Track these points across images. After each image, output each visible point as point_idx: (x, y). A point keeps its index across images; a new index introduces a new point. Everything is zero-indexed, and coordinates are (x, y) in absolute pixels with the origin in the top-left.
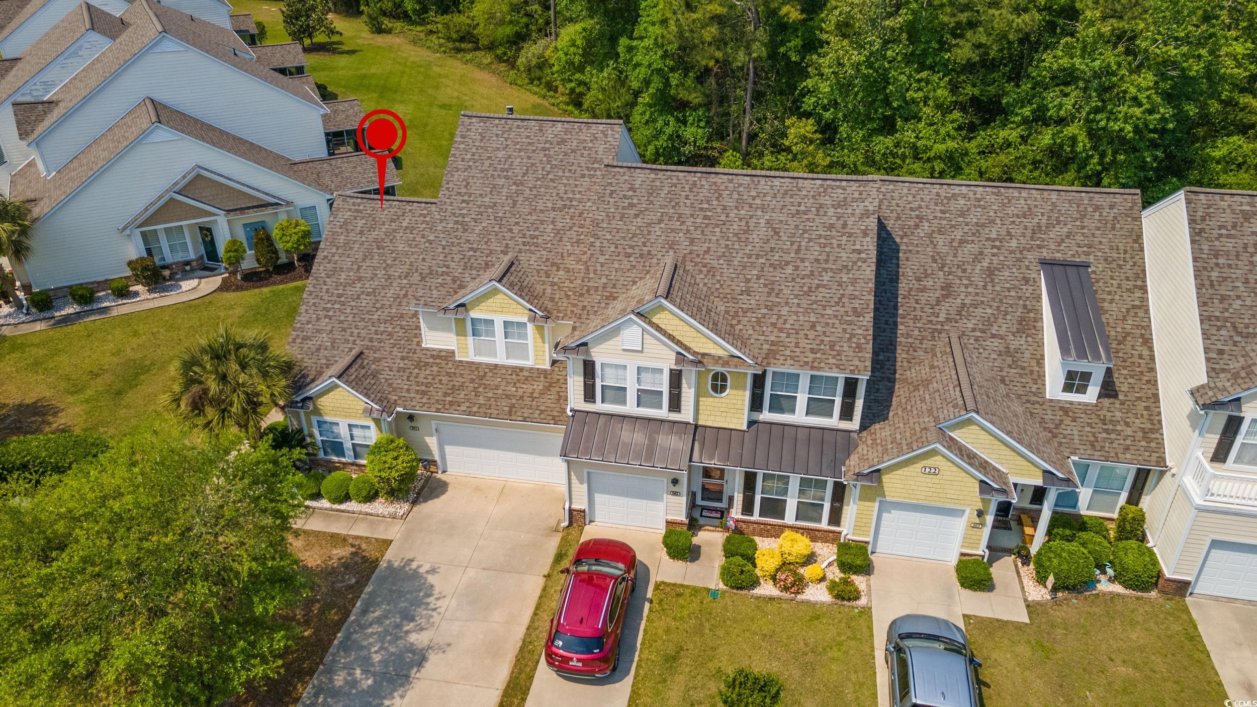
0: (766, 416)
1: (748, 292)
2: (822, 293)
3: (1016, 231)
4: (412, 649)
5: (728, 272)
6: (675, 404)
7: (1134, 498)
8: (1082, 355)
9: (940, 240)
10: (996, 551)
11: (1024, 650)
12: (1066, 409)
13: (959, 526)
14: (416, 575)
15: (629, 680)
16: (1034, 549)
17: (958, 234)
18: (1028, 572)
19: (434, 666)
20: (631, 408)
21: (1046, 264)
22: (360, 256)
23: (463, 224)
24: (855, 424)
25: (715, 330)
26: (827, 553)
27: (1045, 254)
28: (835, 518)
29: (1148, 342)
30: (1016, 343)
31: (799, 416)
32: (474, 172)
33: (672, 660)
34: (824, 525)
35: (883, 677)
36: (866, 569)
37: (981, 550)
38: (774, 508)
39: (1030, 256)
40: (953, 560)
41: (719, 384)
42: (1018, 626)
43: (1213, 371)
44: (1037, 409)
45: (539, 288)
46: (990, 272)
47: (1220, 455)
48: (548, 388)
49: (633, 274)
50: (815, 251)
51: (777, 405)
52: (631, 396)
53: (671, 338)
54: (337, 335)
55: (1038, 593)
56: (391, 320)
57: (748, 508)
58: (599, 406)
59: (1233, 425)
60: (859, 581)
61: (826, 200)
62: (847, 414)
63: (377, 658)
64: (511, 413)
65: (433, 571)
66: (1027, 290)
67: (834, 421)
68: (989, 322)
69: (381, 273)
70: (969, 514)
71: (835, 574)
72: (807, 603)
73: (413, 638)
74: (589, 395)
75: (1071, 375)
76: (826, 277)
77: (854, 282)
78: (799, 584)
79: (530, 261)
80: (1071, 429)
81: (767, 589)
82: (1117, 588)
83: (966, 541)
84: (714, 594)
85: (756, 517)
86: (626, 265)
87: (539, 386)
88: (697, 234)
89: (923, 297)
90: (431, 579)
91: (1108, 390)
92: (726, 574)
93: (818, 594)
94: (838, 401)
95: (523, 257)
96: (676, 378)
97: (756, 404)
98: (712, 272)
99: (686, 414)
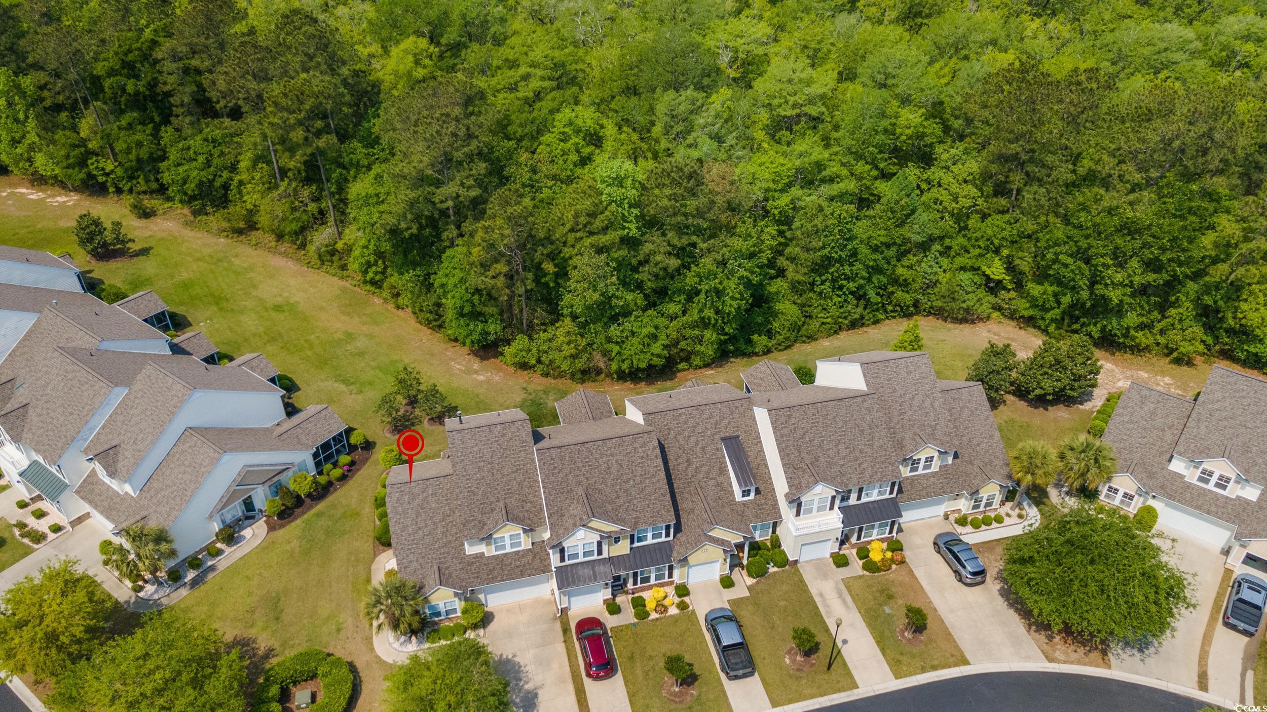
0: (636, 544)
1: (618, 497)
2: (648, 490)
3: (709, 426)
4: (528, 692)
5: (608, 490)
6: (600, 552)
7: (774, 532)
8: (746, 485)
9: (680, 438)
10: (732, 568)
11: (750, 608)
12: (744, 504)
13: (718, 566)
14: (508, 661)
15: (620, 672)
16: (745, 562)
17: (686, 434)
18: (744, 572)
19: (542, 696)
20: (581, 559)
21: (724, 439)
22: (414, 516)
23: (472, 492)
24: (671, 538)
25: (614, 522)
26: (671, 590)
27: (722, 435)
28: (670, 576)
29: (766, 466)
30: (720, 479)
31: (650, 541)
32: (466, 462)
33: (632, 658)
34: (666, 580)
35: (708, 637)
36: (687, 594)
37: (727, 571)
38: (646, 580)
39: (717, 437)
40: (718, 578)
41: (617, 540)
42: (747, 598)
43: (790, 487)
44: (734, 507)
45: (521, 515)
46: (703, 449)
47: (798, 514)
48: (534, 557)
49: (568, 501)
50: (639, 471)
51: (639, 540)
52: (581, 555)
53: (597, 530)
54: (421, 561)
55: (750, 581)
56: (445, 545)
57: (635, 583)
58: (567, 562)
59: (799, 505)
60: (686, 599)
61: (637, 445)
62: (667, 535)
63: (518, 700)
64: (522, 575)
65: (514, 656)
66: (719, 453)
67: (663, 539)
68: (708, 473)
69: (429, 522)
70: (721, 561)
71: (677, 600)
72: (671, 616)
73: (526, 687)
74: (562, 559)
75: (744, 492)
76: (647, 481)
77: (658, 481)
78: (666, 609)
79: (512, 502)
80: (748, 512)
81: (654, 616)
82: (776, 569)
83: (721, 570)
84: (634, 624)
85: (639, 585)
86: (563, 498)
87: (530, 558)
88: (588, 475)
89: (680, 468)
90: (516, 659)
91: (758, 492)
92: (637, 615)
93: (673, 611)
94: (664, 532)
95: (507, 501)
96: (599, 544)
97: (632, 542)
98: (600, 491)
99: (605, 555)
